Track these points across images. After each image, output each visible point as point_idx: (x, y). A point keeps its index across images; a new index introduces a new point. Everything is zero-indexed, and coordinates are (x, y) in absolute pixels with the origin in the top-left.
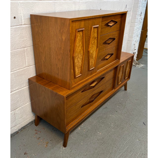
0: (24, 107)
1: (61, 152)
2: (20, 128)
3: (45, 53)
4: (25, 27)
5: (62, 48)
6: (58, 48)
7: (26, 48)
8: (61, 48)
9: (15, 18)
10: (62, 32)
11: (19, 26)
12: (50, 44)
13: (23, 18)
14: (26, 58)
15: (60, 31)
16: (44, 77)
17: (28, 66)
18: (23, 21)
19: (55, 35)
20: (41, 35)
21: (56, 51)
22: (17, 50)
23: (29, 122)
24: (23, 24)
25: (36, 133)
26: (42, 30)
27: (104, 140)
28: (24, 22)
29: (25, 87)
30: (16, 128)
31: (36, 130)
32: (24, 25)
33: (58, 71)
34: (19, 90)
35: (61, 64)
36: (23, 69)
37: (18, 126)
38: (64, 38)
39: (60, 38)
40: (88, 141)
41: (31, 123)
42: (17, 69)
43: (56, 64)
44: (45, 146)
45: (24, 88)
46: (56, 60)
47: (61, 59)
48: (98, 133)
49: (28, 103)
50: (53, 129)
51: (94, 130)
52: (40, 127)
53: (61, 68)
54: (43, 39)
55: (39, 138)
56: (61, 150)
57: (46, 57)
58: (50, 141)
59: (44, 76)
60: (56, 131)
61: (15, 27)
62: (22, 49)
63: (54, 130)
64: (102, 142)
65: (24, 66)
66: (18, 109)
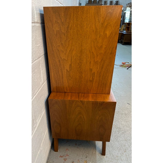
0: (45, 137)
3: (71, 60)
4: (37, 26)
5: (104, 46)
6: (95, 49)
8: (101, 47)
10: (107, 25)
11: (33, 24)
12: (81, 45)
13: (35, 12)
15: (102, 24)
16: (66, 91)
17: (44, 83)
19: (93, 31)
20: (64, 35)
21: (93, 52)
25: (65, 160)
26: (68, 27)
31: (61, 157)
33: (92, 77)
35: (99, 67)
38: (108, 33)
39: (102, 34)
43: (90, 69)
46: (90, 64)
47: (100, 61)
49: (47, 131)
50: (76, 144)
53: (98, 72)
54: (69, 41)
57: (73, 65)
58: (86, 158)
59: (67, 89)
63: (79, 145)
64: (123, 132)
65: (41, 84)
66: (42, 144)
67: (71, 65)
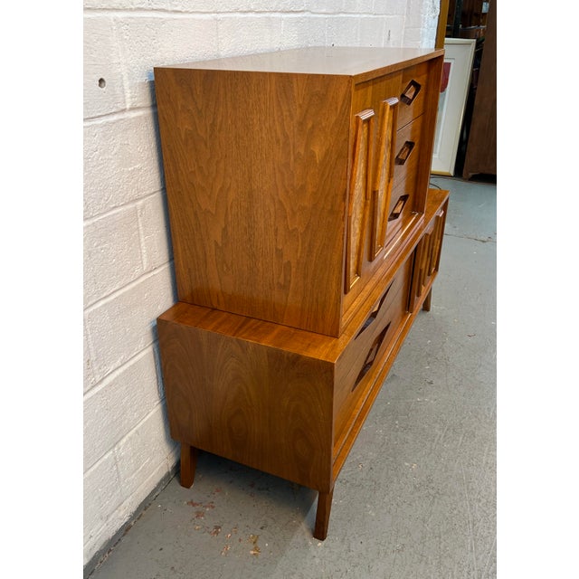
0: (142, 427)
1: (317, 561)
2: (134, 509)
3: (226, 215)
4: (134, 118)
5: (310, 189)
6: (287, 192)
7: (140, 203)
8: (303, 188)
9: (101, 81)
10: (313, 127)
11: (115, 118)
12: (250, 178)
13: (127, 84)
14: (142, 240)
15: (301, 124)
16: (215, 305)
17: (151, 271)
18: (128, 95)
19: (278, 141)
20: (206, 145)
21: (280, 202)
22: (114, 212)
23: (158, 480)
24: (128, 106)
25: (199, 515)
26: (213, 125)
27: (433, 485)
28: (132, 98)
29: (143, 354)
30: (122, 513)
31: (192, 503)
32: (132, 109)
33: (285, 276)
34: (125, 367)
35: (300, 247)
36: (134, 285)
37: (126, 503)
38: (318, 151)
39: (302, 151)
40: (386, 500)
41: (166, 480)
42: (117, 287)
43: (276, 249)
44: (252, 552)
45: (140, 356)
46: (276, 235)
47: (301, 230)
48: (407, 464)
49: (155, 410)
50: (252, 486)
51: (391, 459)
52: (203, 489)
53: (298, 263)
54: (218, 162)
55: (217, 528)
56: (315, 553)
57: (230, 229)
58: (262, 528)
59: (218, 301)
60: (267, 489)
61: (104, 120)
62: (130, 206)
63: (259, 489)
64: (432, 492)
65: (138, 271)
66: (124, 440)
67: (225, 229)
